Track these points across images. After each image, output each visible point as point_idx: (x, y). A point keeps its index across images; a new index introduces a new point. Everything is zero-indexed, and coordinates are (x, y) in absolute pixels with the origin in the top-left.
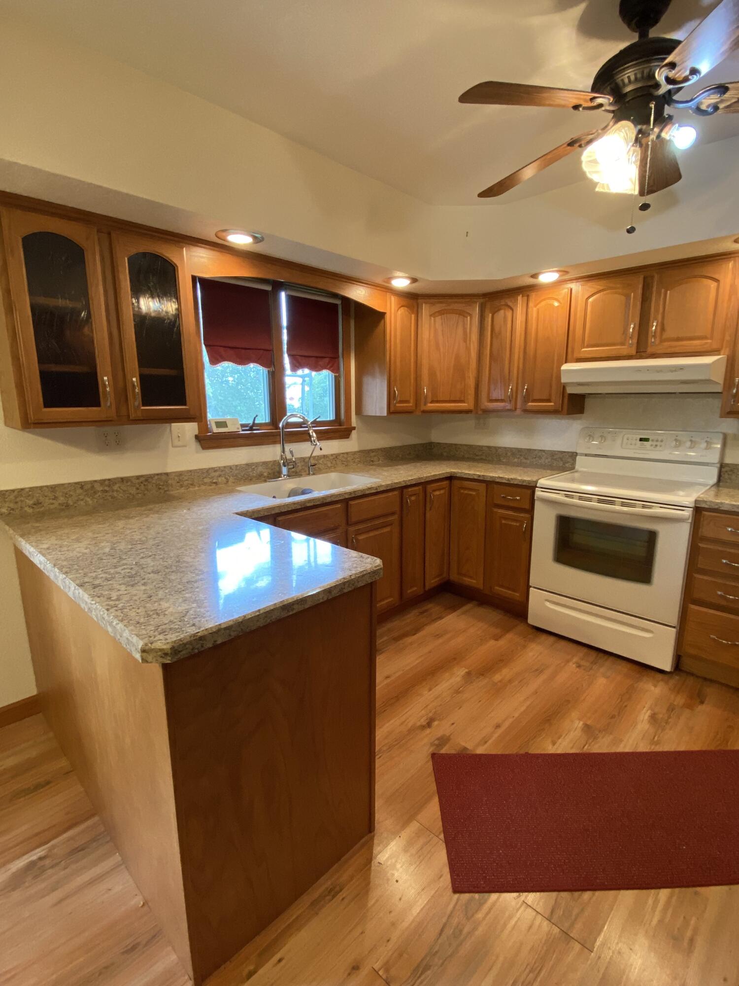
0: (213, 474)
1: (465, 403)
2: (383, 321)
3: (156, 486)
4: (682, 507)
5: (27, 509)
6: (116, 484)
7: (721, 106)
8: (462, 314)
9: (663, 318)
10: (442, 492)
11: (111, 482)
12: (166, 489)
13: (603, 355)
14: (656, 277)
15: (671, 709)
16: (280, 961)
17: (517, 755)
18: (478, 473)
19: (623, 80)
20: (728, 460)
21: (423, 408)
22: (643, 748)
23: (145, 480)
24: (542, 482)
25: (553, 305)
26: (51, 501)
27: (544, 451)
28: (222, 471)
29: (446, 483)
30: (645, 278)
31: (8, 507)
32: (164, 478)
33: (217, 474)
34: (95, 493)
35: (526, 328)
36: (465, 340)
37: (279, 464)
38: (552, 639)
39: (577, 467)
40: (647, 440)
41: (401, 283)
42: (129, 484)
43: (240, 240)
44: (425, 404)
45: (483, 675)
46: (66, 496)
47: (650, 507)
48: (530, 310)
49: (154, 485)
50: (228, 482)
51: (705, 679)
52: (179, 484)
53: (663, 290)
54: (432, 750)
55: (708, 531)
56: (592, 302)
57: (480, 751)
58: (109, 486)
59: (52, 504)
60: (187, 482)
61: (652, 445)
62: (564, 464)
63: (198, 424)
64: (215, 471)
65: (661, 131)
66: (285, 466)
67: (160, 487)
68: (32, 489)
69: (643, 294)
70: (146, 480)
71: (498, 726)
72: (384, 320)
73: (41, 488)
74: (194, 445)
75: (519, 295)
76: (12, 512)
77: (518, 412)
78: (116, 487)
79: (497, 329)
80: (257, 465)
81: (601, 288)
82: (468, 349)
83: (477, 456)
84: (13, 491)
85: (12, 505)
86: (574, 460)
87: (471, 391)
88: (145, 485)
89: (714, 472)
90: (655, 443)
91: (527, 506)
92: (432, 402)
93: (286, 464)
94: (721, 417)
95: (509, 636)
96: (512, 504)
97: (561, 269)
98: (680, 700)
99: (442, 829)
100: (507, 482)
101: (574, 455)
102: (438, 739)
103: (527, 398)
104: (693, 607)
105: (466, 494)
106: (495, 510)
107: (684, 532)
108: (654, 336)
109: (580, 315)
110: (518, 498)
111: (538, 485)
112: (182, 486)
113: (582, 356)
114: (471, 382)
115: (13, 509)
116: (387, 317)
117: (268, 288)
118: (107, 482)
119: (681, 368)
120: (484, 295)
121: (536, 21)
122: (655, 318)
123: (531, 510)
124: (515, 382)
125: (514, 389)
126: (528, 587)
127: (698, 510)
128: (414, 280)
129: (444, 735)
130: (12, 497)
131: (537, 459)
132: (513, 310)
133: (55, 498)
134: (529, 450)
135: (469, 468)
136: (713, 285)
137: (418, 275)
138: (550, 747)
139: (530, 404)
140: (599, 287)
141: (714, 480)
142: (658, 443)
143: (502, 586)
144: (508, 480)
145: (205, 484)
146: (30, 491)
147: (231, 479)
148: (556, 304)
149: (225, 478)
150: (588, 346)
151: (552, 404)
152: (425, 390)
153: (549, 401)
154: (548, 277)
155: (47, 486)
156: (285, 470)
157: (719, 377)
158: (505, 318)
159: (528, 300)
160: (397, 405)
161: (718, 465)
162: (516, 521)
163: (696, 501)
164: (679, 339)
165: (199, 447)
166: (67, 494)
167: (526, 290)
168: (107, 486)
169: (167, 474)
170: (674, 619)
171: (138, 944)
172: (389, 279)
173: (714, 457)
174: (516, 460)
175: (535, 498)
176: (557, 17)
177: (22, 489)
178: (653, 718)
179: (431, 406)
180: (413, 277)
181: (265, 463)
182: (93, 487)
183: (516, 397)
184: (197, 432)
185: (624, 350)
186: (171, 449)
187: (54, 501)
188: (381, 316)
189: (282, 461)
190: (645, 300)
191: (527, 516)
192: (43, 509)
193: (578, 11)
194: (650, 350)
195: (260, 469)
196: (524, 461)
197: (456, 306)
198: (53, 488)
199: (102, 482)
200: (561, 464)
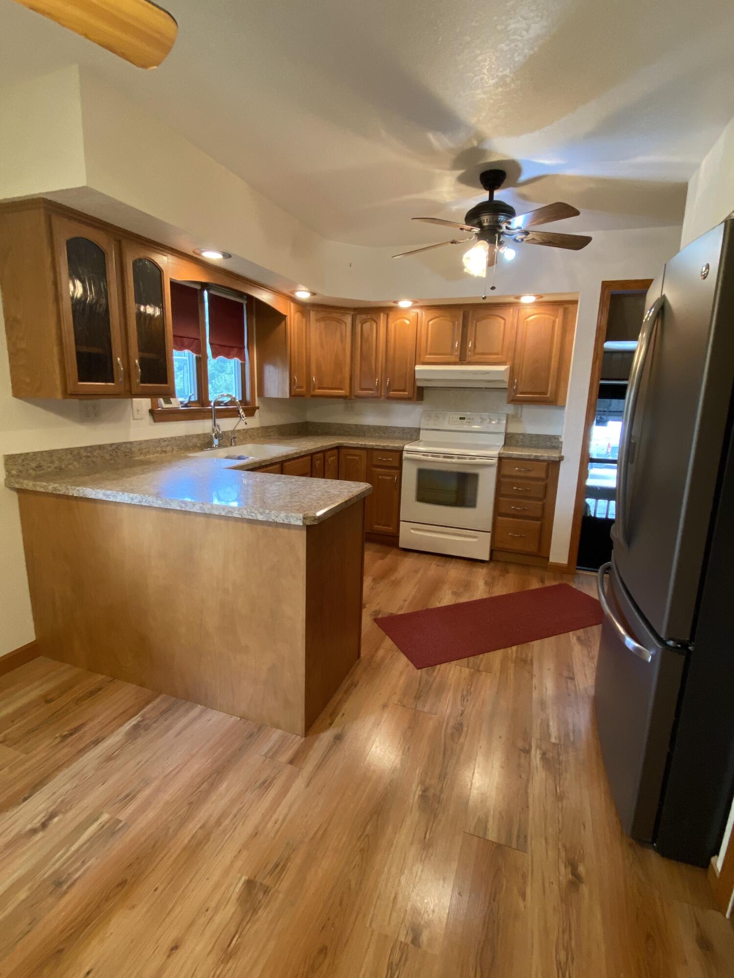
0: (163, 444)
1: (342, 390)
2: (283, 323)
3: (124, 452)
4: (491, 457)
5: (31, 471)
6: (96, 450)
7: (525, 240)
8: (339, 321)
9: (475, 340)
10: (334, 458)
11: (92, 448)
12: (130, 456)
13: (439, 361)
14: (471, 312)
15: (493, 578)
16: (343, 715)
17: (422, 611)
18: (360, 443)
19: (484, 220)
20: (510, 431)
21: (313, 393)
22: (485, 596)
23: (115, 448)
24: (407, 447)
25: (405, 323)
26: (49, 465)
27: (397, 427)
28: (170, 441)
29: (335, 451)
30: (464, 313)
31: (18, 469)
32: (129, 446)
33: (166, 443)
34: (81, 458)
35: (387, 338)
36: (342, 342)
37: (212, 436)
38: (416, 555)
39: (421, 438)
40: (464, 418)
41: (303, 295)
42: (105, 451)
43: (213, 256)
44: (314, 389)
45: (383, 578)
46: (60, 461)
47: (474, 459)
48: (389, 325)
49: (122, 452)
50: (173, 451)
51: (506, 562)
52: (139, 452)
53: (475, 321)
54: (373, 617)
55: (506, 471)
56: (432, 324)
57: (400, 613)
58: (91, 452)
59: (50, 467)
60: (145, 450)
61: (467, 422)
62: (411, 437)
63: (151, 400)
64: (165, 441)
65: (500, 248)
66: (216, 438)
67: (127, 454)
68: (35, 454)
69: (463, 322)
70: (117, 448)
71: (405, 600)
72: (286, 321)
73: (42, 452)
74: (148, 418)
75: (381, 313)
76: (20, 474)
77: (383, 398)
78: (95, 454)
79: (365, 335)
80: (192, 436)
81: (437, 315)
82: (344, 349)
83: (347, 432)
84: (21, 455)
85: (20, 468)
86: (419, 433)
87: (348, 382)
88: (116, 452)
89: (502, 437)
90: (468, 421)
91: (397, 464)
92: (319, 388)
93: (217, 437)
94: (507, 403)
95: (389, 556)
96: (386, 464)
97: (415, 300)
98: (496, 573)
99: (397, 648)
100: (382, 448)
101: (418, 430)
102: (373, 612)
103: (389, 389)
104: (500, 518)
105: (351, 459)
106: (374, 469)
107: (493, 471)
108: (470, 351)
109: (424, 332)
110: (391, 459)
111: (404, 449)
112: (141, 454)
113: (426, 360)
114: (347, 374)
115: (21, 471)
116: (288, 319)
117: (198, 287)
118: (89, 449)
119: (487, 373)
120: (355, 309)
121: (438, 171)
122: (471, 340)
123: (400, 468)
124: (380, 377)
125: (380, 382)
126: (399, 521)
127: (500, 459)
128: (313, 294)
129: (376, 610)
130: (20, 461)
131: (392, 433)
132: (377, 324)
133: (52, 462)
134: (386, 427)
135: (350, 440)
136: (502, 321)
137: (316, 290)
138: (438, 603)
139: (391, 393)
140: (435, 314)
141: (503, 443)
142: (471, 421)
143: (379, 524)
144: (384, 446)
145: (157, 452)
146: (34, 455)
147: (176, 448)
148: (407, 322)
149: (171, 447)
150: (430, 354)
151: (407, 393)
152: (314, 379)
153: (404, 391)
154: (405, 304)
155: (46, 451)
156: (216, 442)
157: (506, 378)
158: (371, 329)
159: (387, 317)
160: (297, 390)
161: (504, 434)
162: (390, 476)
163: (499, 453)
164: (484, 354)
165: (152, 421)
166: (60, 458)
167: (387, 310)
168: (89, 452)
169: (131, 443)
170: (489, 528)
171: (253, 733)
172: (293, 292)
173: (502, 429)
174: (377, 435)
175: (403, 458)
176: (448, 172)
177: (28, 454)
178: (486, 583)
179: (318, 392)
180: (313, 292)
181: (198, 436)
182: (79, 453)
183: (381, 387)
184: (150, 407)
185: (453, 359)
186: (133, 422)
187: (51, 465)
188: (282, 317)
189: (214, 434)
190: (465, 326)
191: (398, 471)
192: (42, 472)
193: (459, 172)
194: (468, 359)
195: (195, 440)
196: (383, 435)
197: (335, 315)
198: (51, 453)
199: (86, 448)
200: (409, 436)
